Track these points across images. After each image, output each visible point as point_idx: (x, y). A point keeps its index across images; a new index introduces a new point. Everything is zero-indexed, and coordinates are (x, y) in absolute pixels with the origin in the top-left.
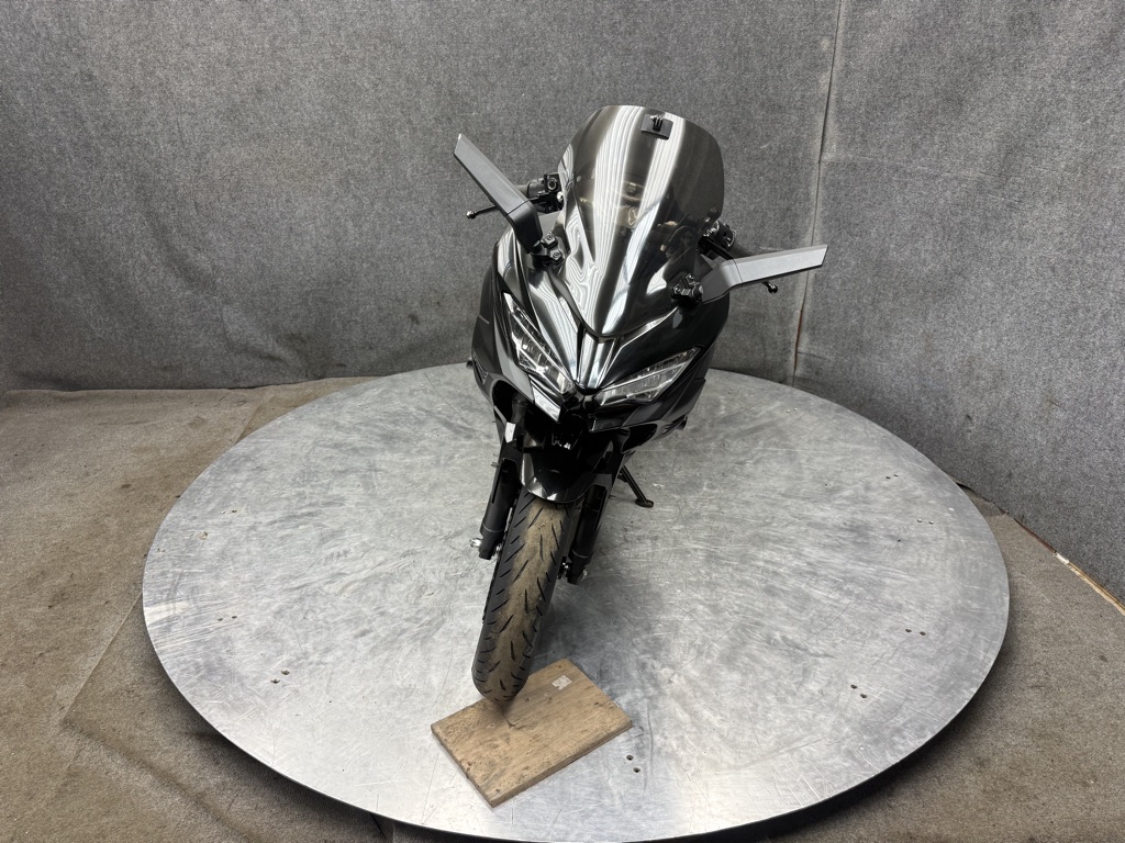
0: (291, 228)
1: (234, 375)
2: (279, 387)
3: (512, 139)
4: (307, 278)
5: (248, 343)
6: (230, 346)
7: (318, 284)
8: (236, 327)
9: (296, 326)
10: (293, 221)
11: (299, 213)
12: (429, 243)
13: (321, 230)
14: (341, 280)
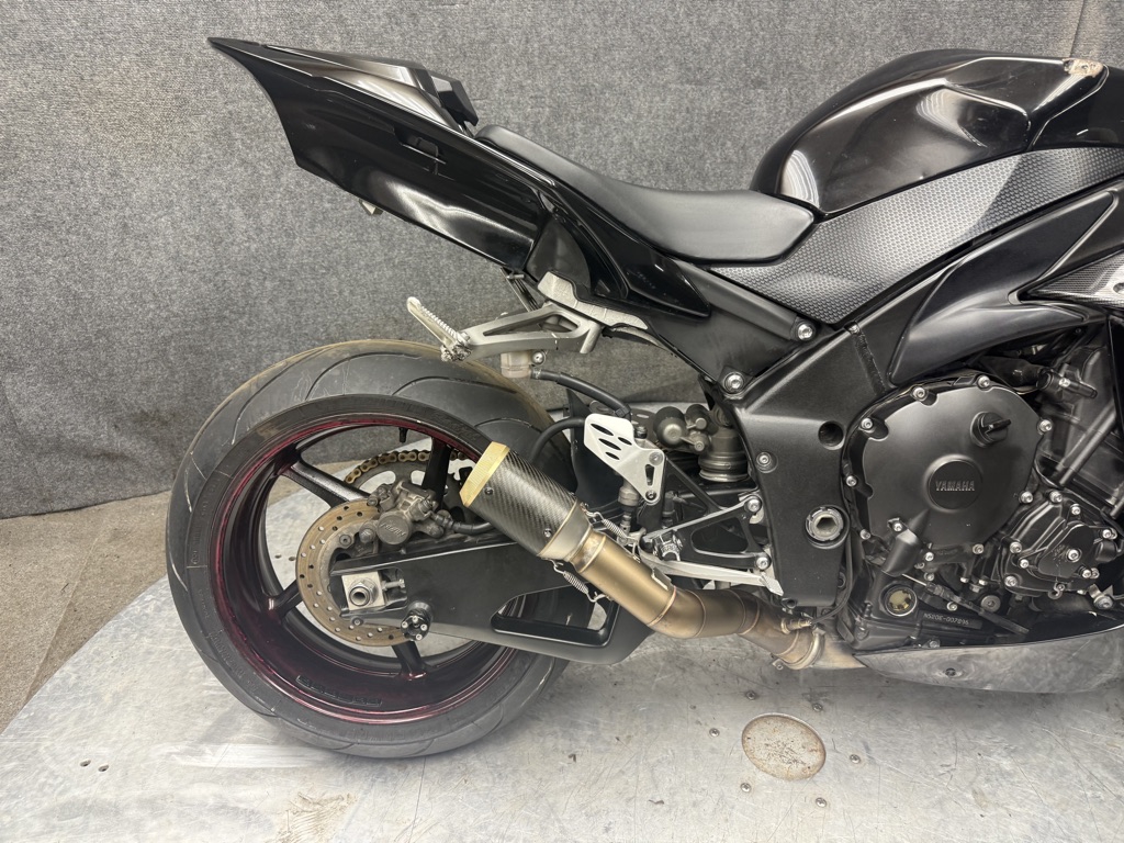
0: (125, 225)
1: (40, 491)
2: (126, 505)
3: (526, 52)
4: (164, 314)
5: (59, 436)
6: (27, 443)
7: (185, 323)
8: (34, 409)
9: (149, 400)
10: (128, 212)
11: (139, 196)
12: (382, 239)
13: (184, 225)
14: (227, 313)
